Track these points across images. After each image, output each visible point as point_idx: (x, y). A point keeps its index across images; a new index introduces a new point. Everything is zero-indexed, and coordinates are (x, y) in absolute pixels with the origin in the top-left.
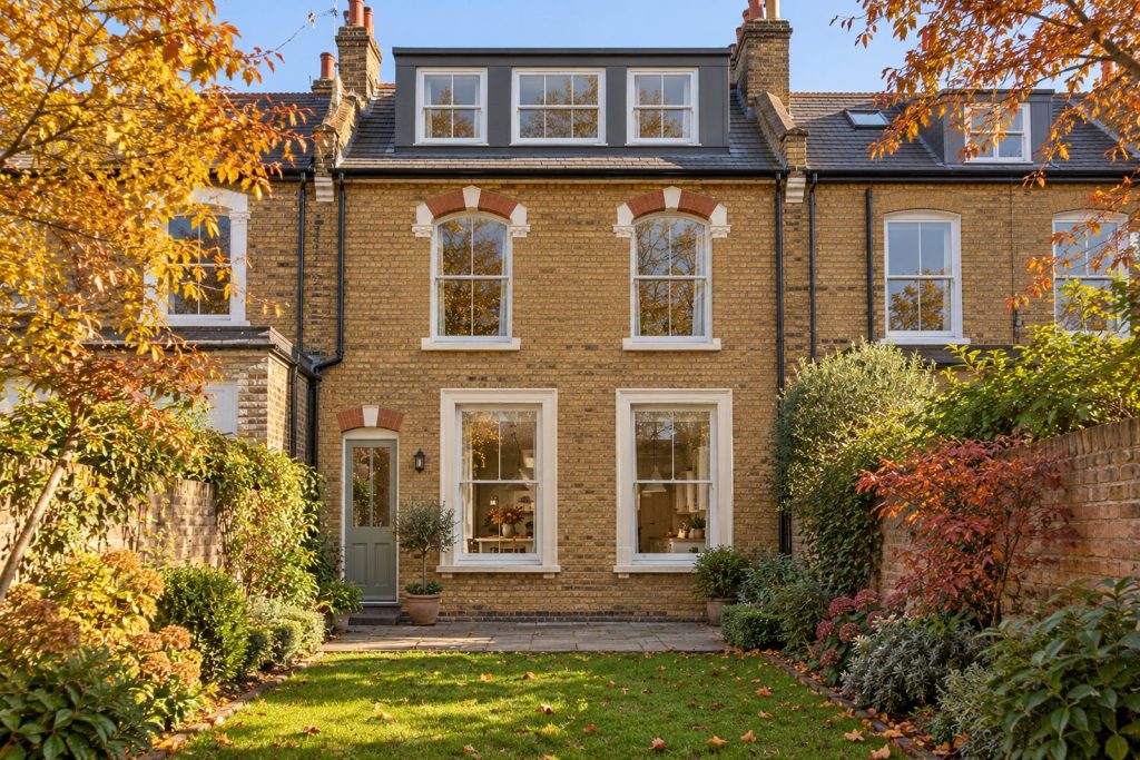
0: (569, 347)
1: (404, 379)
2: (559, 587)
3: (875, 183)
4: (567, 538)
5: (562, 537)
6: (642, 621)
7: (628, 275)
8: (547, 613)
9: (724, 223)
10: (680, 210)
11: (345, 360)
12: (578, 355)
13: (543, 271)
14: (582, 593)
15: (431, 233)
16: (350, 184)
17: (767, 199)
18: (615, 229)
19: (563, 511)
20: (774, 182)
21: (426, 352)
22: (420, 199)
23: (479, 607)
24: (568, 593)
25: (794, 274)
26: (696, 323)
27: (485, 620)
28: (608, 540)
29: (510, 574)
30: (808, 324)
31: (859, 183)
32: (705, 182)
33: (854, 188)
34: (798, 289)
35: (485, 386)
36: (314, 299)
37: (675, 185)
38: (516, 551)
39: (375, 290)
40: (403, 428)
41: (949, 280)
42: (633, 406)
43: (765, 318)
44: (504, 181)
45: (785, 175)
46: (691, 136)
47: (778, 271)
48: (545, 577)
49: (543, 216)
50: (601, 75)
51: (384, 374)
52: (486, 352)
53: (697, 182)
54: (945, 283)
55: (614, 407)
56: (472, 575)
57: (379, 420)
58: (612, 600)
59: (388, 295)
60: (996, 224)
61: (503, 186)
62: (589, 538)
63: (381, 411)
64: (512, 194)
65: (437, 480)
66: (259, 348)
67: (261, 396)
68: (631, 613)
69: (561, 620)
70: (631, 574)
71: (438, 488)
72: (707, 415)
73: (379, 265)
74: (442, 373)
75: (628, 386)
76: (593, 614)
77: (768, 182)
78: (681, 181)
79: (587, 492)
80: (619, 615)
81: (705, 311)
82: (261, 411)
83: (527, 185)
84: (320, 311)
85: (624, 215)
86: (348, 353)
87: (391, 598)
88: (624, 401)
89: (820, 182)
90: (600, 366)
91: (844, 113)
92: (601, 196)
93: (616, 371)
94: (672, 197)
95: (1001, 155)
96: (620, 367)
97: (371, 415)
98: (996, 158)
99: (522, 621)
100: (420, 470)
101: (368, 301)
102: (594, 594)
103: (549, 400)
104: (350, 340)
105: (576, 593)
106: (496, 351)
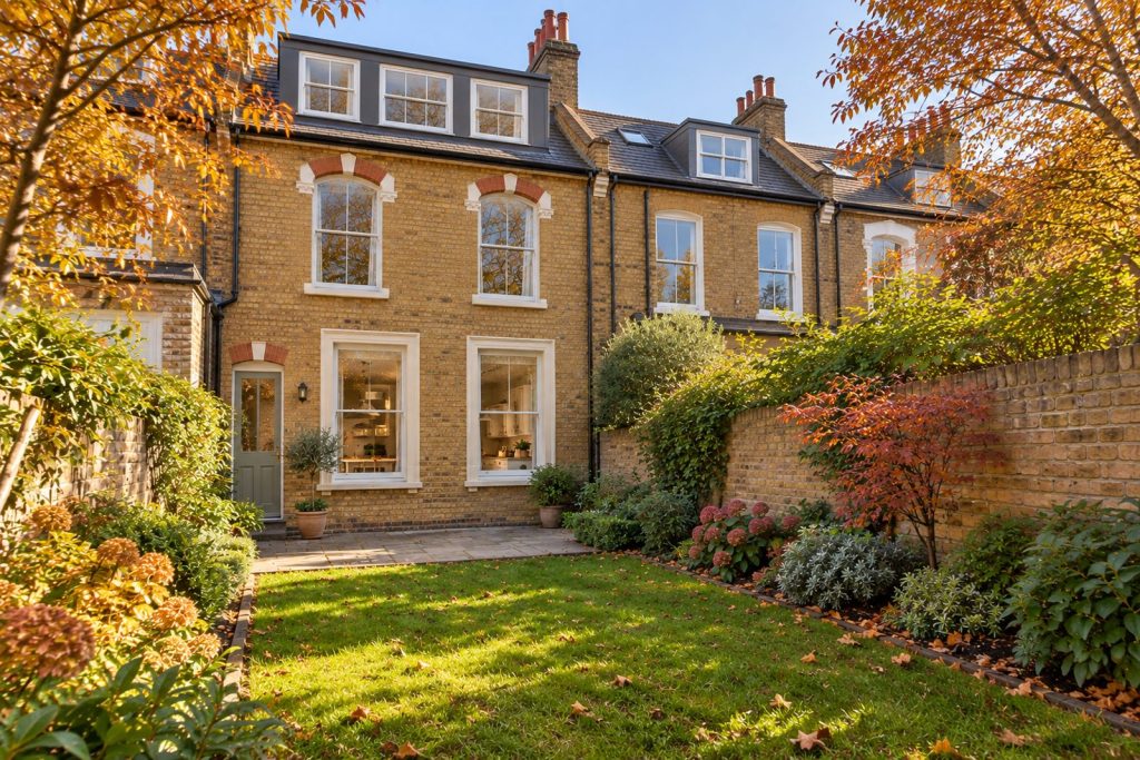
0: (429, 299)
1: (290, 319)
2: (421, 500)
3: (652, 187)
4: (427, 459)
5: (423, 458)
6: (487, 526)
7: (476, 243)
8: (410, 523)
9: (549, 206)
10: (516, 193)
11: (239, 299)
12: (435, 305)
13: (408, 233)
14: (440, 504)
15: (313, 190)
16: (244, 139)
17: (580, 192)
18: (466, 204)
19: (424, 436)
20: (587, 179)
21: (310, 296)
22: (304, 159)
23: (353, 520)
24: (428, 505)
25: (599, 252)
26: (525, 285)
27: (359, 531)
28: (460, 462)
29: (380, 490)
30: (609, 292)
31: (639, 186)
32: (535, 172)
33: (637, 188)
34: (602, 264)
35: (358, 329)
36: (216, 242)
37: (514, 173)
38: (377, 470)
39: (264, 237)
40: (287, 362)
41: (694, 266)
42: (480, 350)
43: (578, 285)
44: (376, 153)
45: (595, 174)
46: (521, 136)
47: (588, 250)
48: (410, 492)
49: (408, 186)
50: (449, 80)
51: (272, 313)
52: (361, 299)
53: (530, 172)
54: (691, 268)
55: (465, 350)
56: (348, 492)
57: (266, 355)
58: (462, 510)
59: (274, 242)
60: (725, 226)
61: (376, 157)
62: (445, 458)
63: (268, 346)
64: (383, 164)
65: (318, 409)
66: (183, 283)
67: (185, 329)
68: (479, 520)
69: (423, 529)
70: (479, 488)
71: (319, 416)
72: (534, 360)
73: (267, 214)
74: (323, 315)
75: (476, 334)
76: (448, 522)
77: (581, 178)
78: (518, 170)
79: (444, 420)
80: (471, 522)
81: (533, 276)
82: (185, 343)
83: (395, 158)
84: (220, 252)
85: (473, 193)
86: (242, 293)
87: (276, 514)
88: (473, 346)
89: (619, 183)
90: (455, 317)
91: (617, 131)
92: (455, 174)
93: (468, 322)
94: (511, 182)
95: (726, 175)
96: (470, 317)
97: (259, 350)
98: (722, 176)
99: (391, 530)
100: (302, 400)
101: (257, 246)
102: (449, 505)
103: (412, 344)
104: (243, 282)
105: (434, 504)
106: (368, 299)
